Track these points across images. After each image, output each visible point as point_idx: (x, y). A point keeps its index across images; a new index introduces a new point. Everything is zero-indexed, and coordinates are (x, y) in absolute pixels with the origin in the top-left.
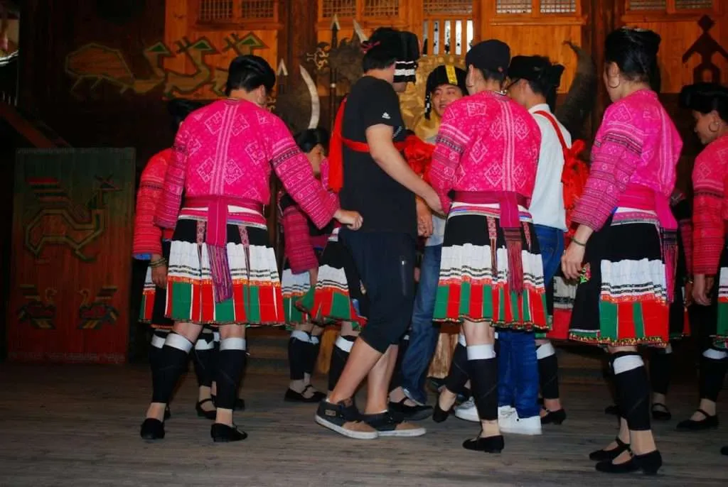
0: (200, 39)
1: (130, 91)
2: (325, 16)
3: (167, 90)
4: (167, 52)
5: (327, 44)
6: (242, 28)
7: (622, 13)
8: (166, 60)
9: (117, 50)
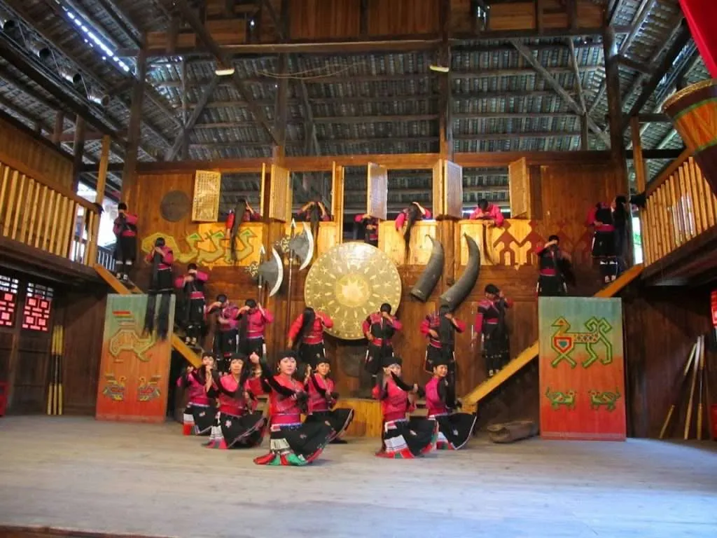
0: (218, 231)
4: (200, 239)
8: (199, 243)
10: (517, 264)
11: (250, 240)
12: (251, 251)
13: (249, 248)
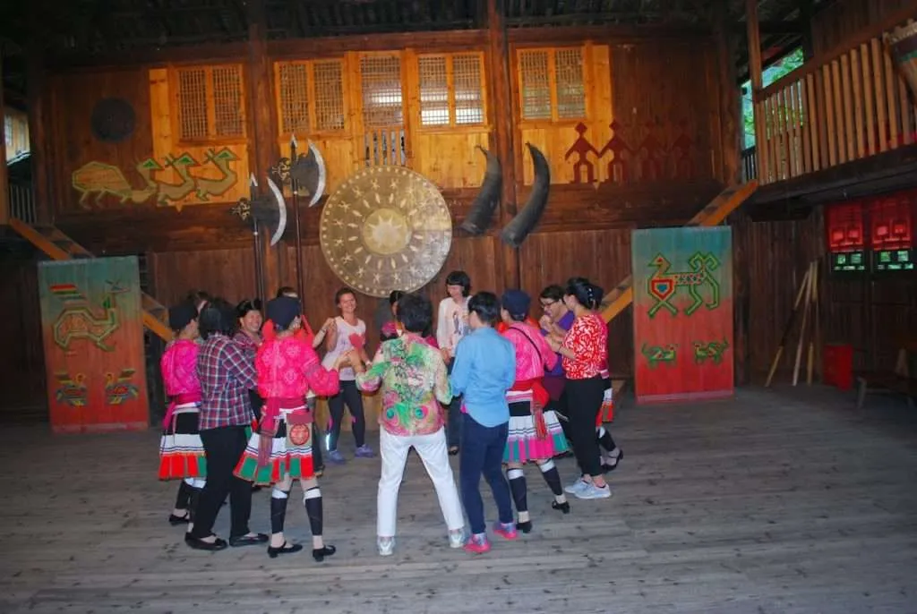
0: (183, 155)
1: (129, 200)
2: (285, 131)
3: (160, 199)
4: (157, 167)
5: (287, 159)
6: (218, 145)
7: (518, 122)
8: (157, 174)
9: (115, 167)
10: (596, 181)
11: (231, 164)
12: (234, 180)
13: (231, 178)
